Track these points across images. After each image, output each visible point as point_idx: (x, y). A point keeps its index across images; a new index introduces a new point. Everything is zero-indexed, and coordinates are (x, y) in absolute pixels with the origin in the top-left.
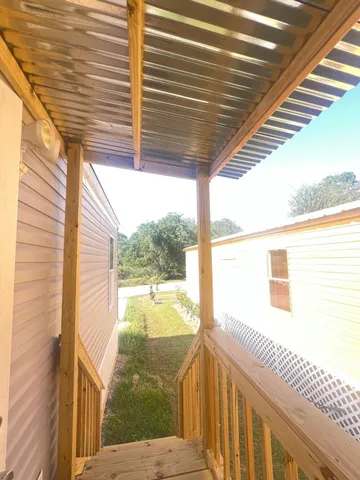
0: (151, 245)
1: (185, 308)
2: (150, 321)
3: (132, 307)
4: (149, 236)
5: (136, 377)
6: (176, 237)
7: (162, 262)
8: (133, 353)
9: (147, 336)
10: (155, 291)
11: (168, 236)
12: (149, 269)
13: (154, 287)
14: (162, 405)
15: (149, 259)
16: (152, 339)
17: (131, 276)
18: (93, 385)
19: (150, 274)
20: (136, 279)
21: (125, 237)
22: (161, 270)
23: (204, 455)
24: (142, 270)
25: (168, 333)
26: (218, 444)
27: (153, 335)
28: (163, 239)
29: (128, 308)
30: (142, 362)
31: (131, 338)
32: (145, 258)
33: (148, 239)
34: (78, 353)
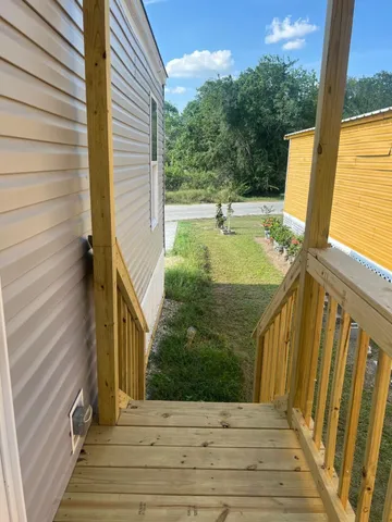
0: (224, 128)
1: (276, 244)
2: (214, 260)
3: (186, 236)
4: (221, 109)
5: (192, 331)
6: (274, 112)
7: (241, 162)
8: (188, 300)
9: (210, 279)
10: (225, 213)
11: (257, 109)
12: (215, 174)
13: (225, 206)
14: (229, 370)
15: (218, 156)
16: (219, 285)
17: (185, 185)
18: (134, 319)
19: (218, 184)
20: (192, 192)
21: (174, 110)
22: (238, 176)
23: (287, 415)
24: (204, 175)
25: (245, 279)
26: (311, 402)
27: (219, 278)
28: (247, 115)
29: (179, 236)
30: (201, 313)
31: (185, 279)
32: (211, 153)
33: (219, 113)
34: (116, 264)
